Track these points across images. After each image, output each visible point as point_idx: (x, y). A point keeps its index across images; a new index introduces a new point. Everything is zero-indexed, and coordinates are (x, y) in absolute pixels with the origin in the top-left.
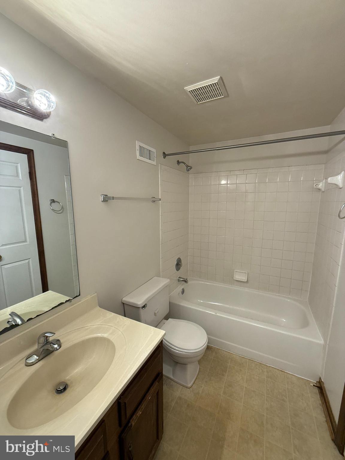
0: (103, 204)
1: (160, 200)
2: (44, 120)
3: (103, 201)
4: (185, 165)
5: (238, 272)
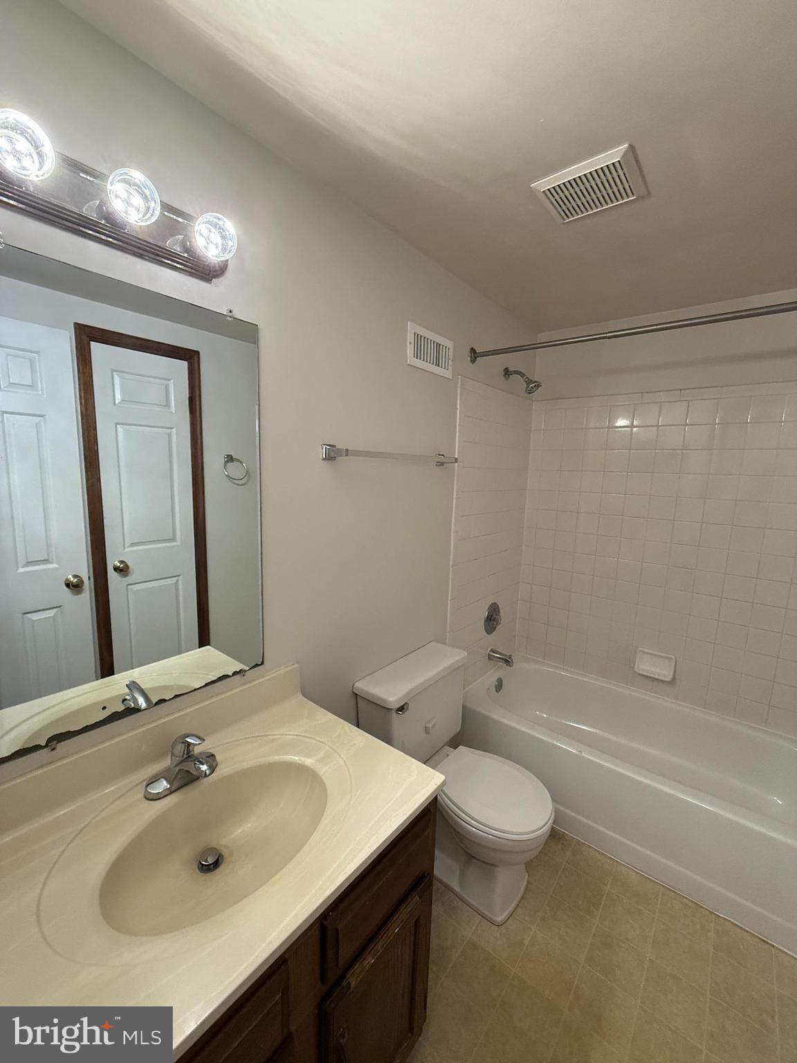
0: (325, 464)
1: (456, 460)
2: (213, 280)
3: (324, 459)
4: (523, 377)
5: (648, 653)
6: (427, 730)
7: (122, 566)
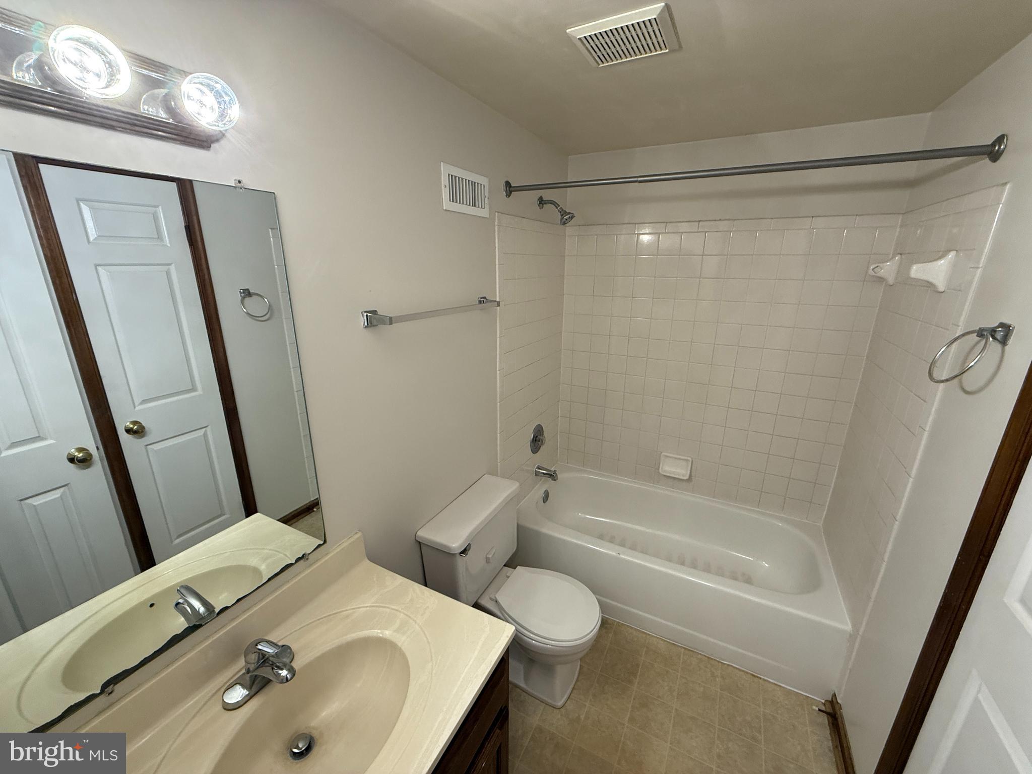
0: (367, 333)
1: (498, 303)
2: (212, 145)
3: (366, 327)
4: (557, 208)
5: (671, 457)
6: (488, 560)
7: (136, 427)
